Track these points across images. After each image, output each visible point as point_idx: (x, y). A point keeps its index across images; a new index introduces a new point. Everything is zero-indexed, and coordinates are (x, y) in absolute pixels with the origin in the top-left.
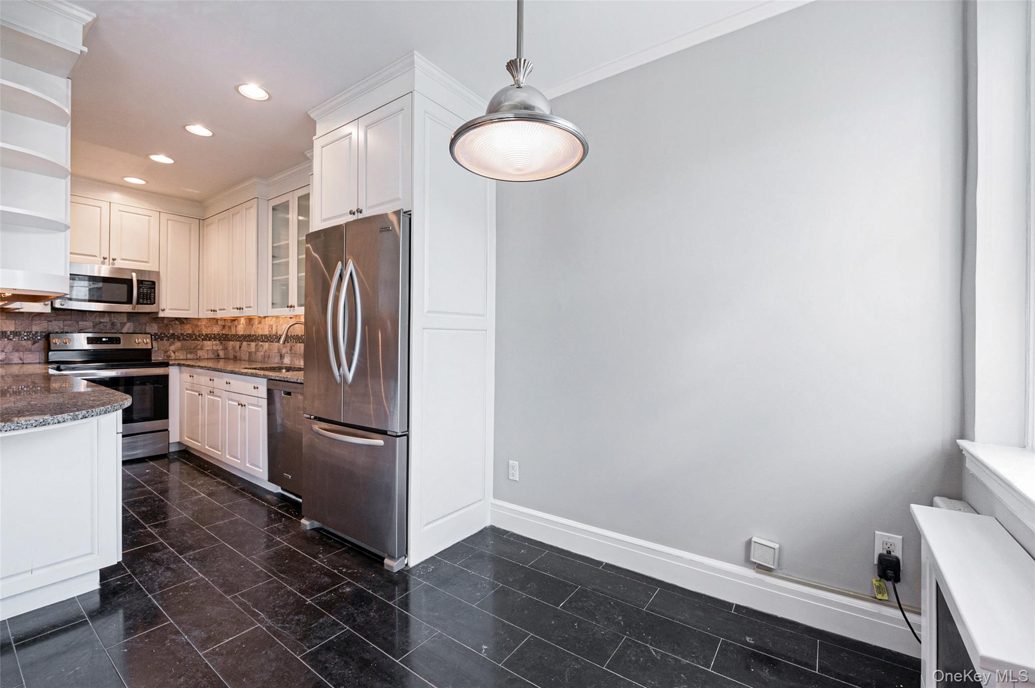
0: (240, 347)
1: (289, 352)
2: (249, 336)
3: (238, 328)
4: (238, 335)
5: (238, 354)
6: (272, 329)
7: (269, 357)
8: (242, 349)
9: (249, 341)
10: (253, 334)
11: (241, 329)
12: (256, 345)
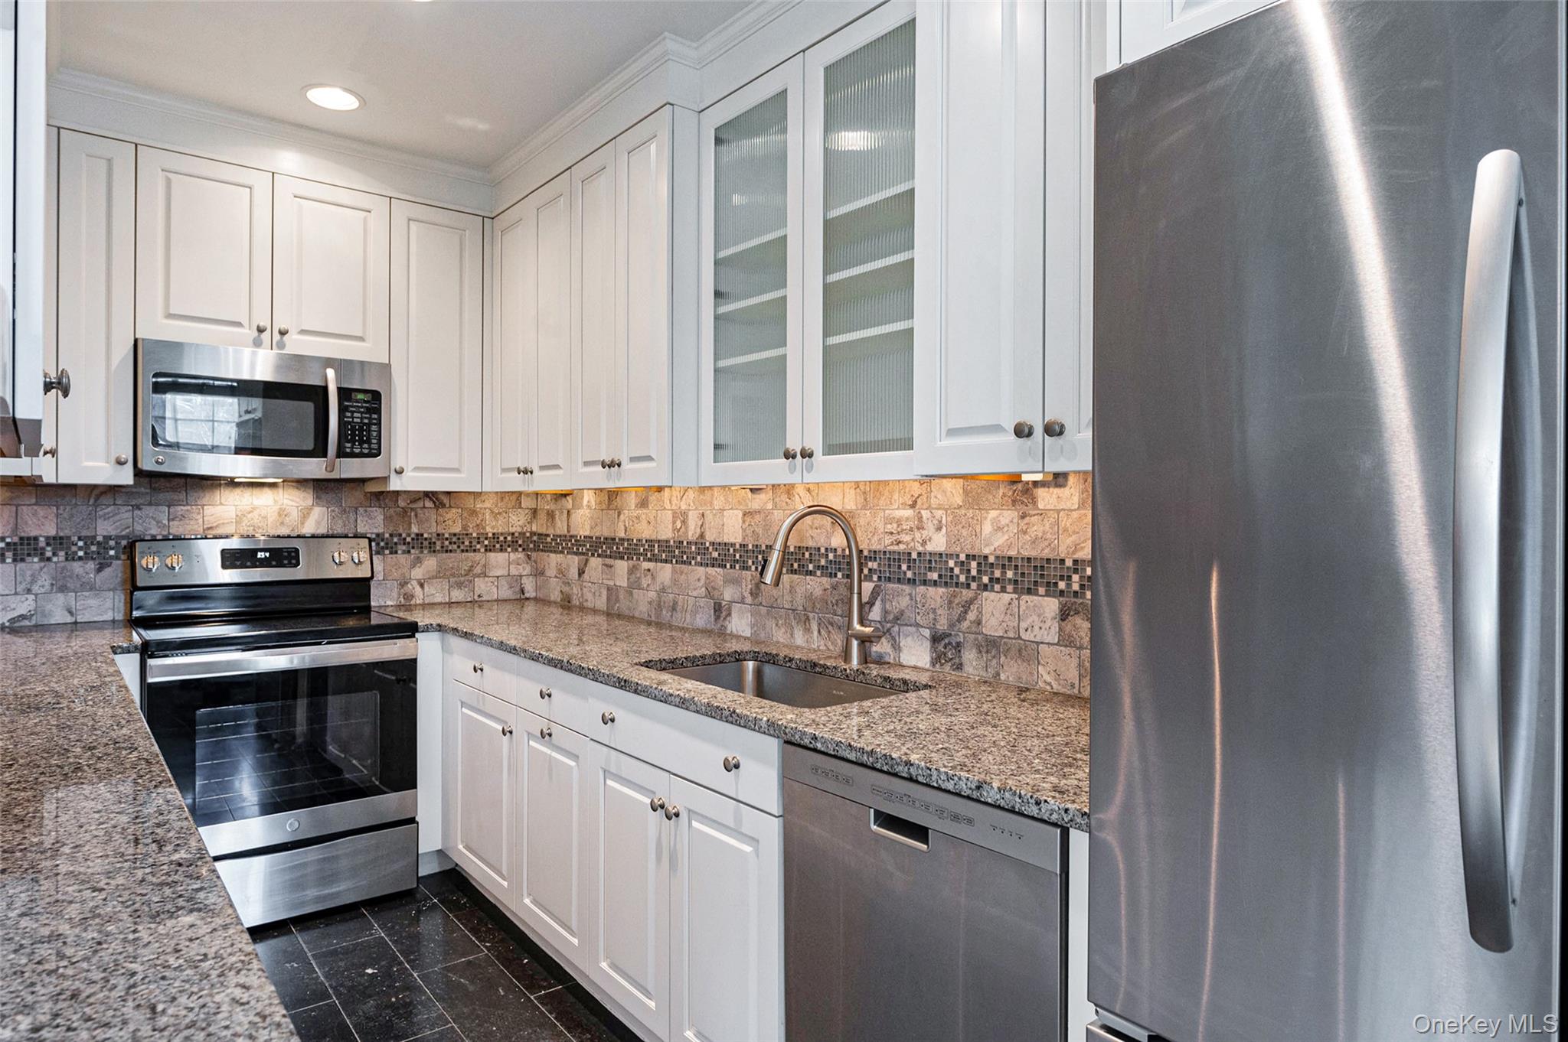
0: (581, 573)
1: (749, 600)
2: (611, 540)
3: (573, 516)
4: (572, 536)
5: (575, 591)
6: (684, 522)
7: (674, 609)
8: (586, 576)
9: (611, 557)
10: (622, 535)
11: (583, 521)
12: (632, 571)
